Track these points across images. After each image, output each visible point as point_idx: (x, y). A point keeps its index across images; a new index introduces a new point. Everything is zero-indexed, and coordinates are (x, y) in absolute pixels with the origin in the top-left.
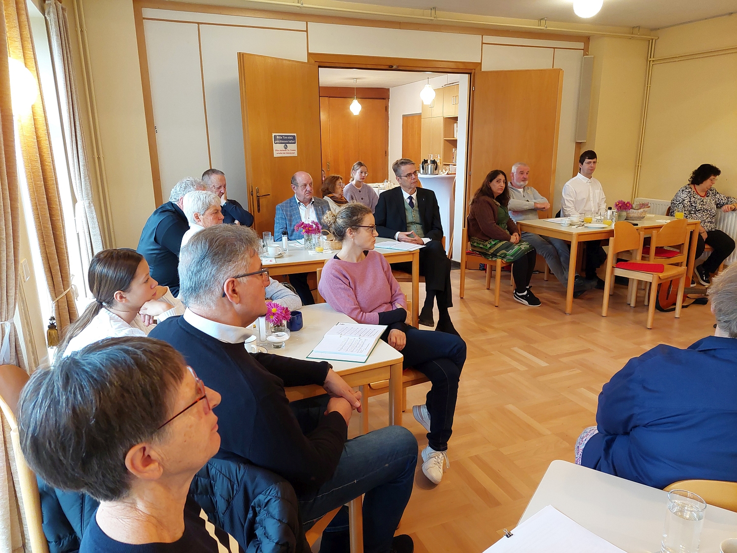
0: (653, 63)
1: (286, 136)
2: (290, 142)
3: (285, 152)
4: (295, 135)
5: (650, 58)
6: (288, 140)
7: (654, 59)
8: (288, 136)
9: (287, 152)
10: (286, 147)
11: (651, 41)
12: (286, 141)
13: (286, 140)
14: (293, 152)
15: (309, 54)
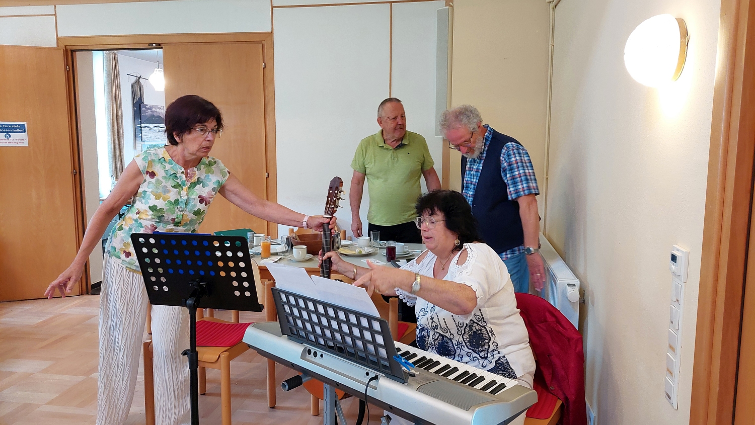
1: (7, 125)
2: (16, 131)
3: (6, 141)
4: (25, 123)
6: (11, 128)
8: (11, 125)
9: (10, 141)
10: (9, 136)
12: (9, 130)
13: (8, 128)
14: (21, 142)
15: (58, 39)
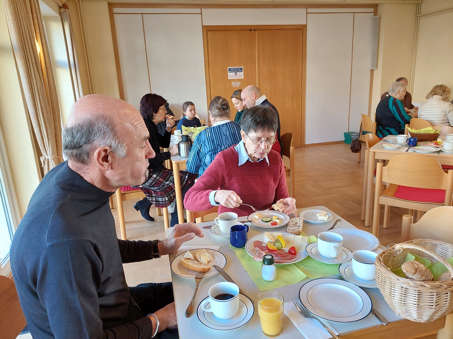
0: (420, 18)
7: (420, 15)
11: (418, 4)
12: (236, 71)
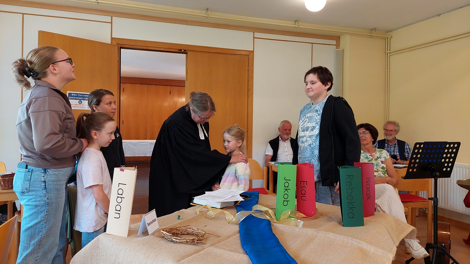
0: (390, 55)
2: (83, 99)
3: (79, 106)
5: (388, 51)
7: (390, 52)
8: (83, 94)
10: (80, 103)
11: (387, 39)
13: (81, 97)
15: (112, 39)
